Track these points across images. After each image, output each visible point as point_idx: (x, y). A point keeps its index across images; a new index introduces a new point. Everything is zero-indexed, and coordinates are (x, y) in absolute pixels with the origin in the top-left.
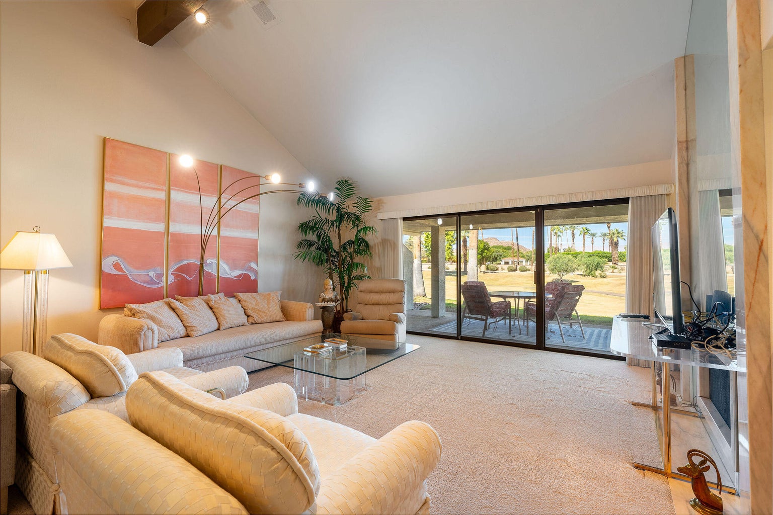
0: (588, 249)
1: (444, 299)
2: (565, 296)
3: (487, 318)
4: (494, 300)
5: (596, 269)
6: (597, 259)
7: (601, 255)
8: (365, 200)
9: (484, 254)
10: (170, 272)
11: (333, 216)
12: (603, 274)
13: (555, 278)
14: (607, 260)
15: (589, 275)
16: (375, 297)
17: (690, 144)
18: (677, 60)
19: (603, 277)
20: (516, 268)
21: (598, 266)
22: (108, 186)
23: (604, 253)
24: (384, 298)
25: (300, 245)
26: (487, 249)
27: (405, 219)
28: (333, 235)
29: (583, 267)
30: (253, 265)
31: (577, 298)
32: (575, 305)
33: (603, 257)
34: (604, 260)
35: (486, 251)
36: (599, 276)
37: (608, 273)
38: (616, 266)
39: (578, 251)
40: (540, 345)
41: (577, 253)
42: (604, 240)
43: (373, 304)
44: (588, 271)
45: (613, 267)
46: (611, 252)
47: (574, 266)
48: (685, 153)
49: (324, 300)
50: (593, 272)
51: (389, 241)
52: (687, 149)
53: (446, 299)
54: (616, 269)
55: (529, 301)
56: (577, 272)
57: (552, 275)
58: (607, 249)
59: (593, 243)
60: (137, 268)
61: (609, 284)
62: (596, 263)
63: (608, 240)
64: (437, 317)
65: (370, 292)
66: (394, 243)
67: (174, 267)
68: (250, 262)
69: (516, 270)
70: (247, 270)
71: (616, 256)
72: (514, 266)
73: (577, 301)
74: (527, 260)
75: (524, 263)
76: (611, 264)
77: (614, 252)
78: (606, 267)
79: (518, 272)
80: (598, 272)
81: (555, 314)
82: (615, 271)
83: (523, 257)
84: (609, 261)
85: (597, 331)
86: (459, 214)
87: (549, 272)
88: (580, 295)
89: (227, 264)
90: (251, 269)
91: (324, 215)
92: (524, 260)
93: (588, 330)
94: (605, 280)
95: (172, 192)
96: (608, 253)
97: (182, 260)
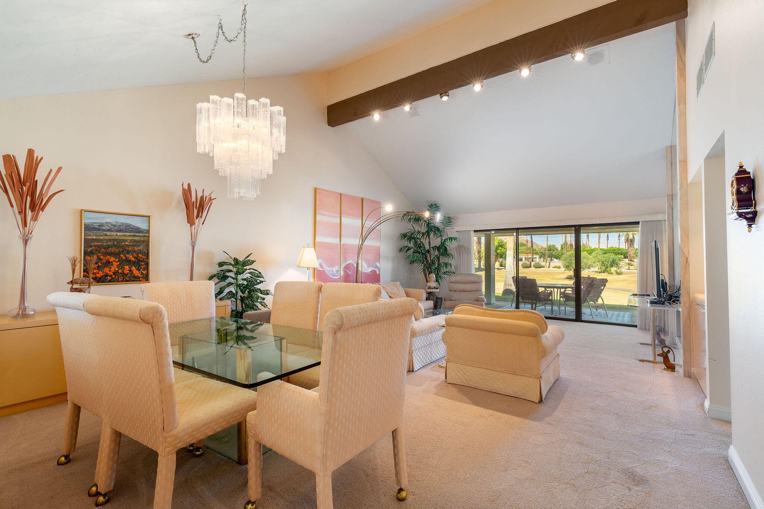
0: (604, 246)
1: (494, 293)
2: (594, 286)
3: (536, 302)
4: (541, 290)
5: (612, 266)
6: (612, 256)
7: (617, 252)
8: (449, 218)
9: (498, 251)
10: (342, 269)
11: (424, 229)
12: (618, 271)
13: (570, 274)
14: (622, 256)
15: (604, 272)
16: (462, 287)
17: (673, 197)
18: (667, 147)
19: (619, 274)
20: (530, 265)
21: (614, 263)
22: (318, 217)
23: (619, 249)
24: (468, 287)
25: (401, 250)
26: (502, 246)
27: (475, 231)
28: (425, 242)
29: (599, 264)
30: (378, 264)
31: (602, 288)
32: (601, 293)
33: (619, 254)
34: (620, 256)
35: (500, 248)
36: (615, 273)
37: (623, 270)
38: (633, 263)
39: (593, 248)
40: (578, 318)
41: (592, 250)
42: (619, 236)
43: (460, 291)
44: (604, 268)
45: (629, 264)
46: (627, 248)
47: (589, 263)
48: (671, 202)
49: (429, 288)
50: (608, 269)
51: (463, 246)
52: (672, 199)
53: (496, 292)
54: (631, 265)
55: (565, 291)
56: (592, 269)
57: (567, 271)
58: (623, 246)
59: (608, 240)
60: (329, 267)
61: (625, 280)
62: (611, 260)
63: (624, 236)
64: (490, 304)
65: (457, 282)
66: (468, 249)
67: (343, 266)
68: (376, 262)
69: (531, 267)
70: (375, 268)
71: (632, 253)
72: (529, 263)
73: (603, 290)
74: (540, 258)
75: (538, 260)
76: (627, 260)
77: (630, 249)
78: (622, 263)
79: (533, 268)
80: (613, 269)
81: (586, 299)
82: (631, 267)
83: (536, 253)
84: (625, 258)
85: (616, 313)
86: (518, 229)
87: (564, 269)
88: (605, 286)
89: (366, 263)
90: (376, 266)
91: (417, 228)
92: (538, 257)
93: (610, 313)
94: (621, 276)
95: (342, 218)
96: (624, 250)
97: (346, 261)
